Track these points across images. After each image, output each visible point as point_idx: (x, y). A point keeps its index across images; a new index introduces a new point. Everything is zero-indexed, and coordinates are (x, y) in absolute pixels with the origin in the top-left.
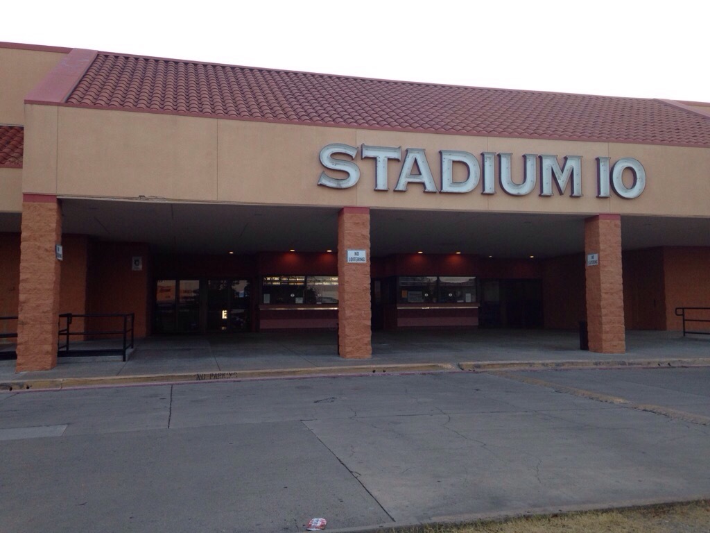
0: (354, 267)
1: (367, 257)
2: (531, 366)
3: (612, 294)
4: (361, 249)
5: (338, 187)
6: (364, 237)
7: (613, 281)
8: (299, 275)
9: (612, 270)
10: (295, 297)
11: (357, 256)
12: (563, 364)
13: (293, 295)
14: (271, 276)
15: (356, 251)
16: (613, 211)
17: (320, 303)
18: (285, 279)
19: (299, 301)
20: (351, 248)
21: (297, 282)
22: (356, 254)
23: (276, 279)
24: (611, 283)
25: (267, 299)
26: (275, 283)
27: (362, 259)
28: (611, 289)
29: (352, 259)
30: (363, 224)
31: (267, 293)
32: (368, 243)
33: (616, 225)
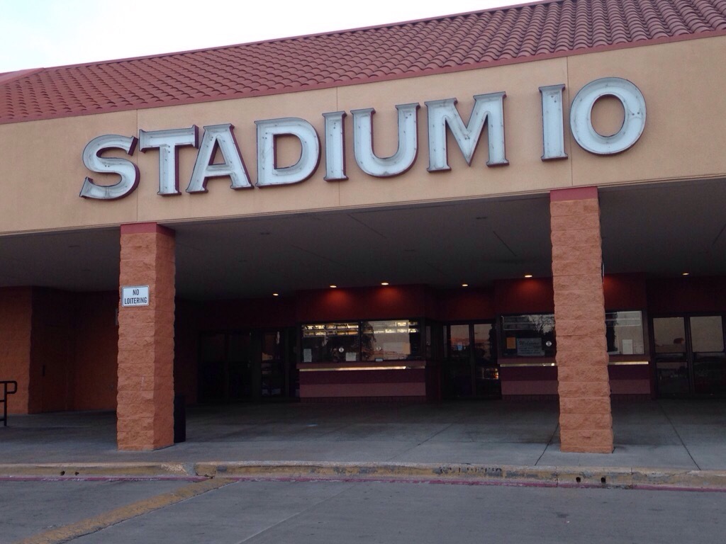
0: (131, 313)
1: (150, 296)
2: (313, 471)
3: (580, 337)
4: (143, 285)
5: (107, 197)
6: (147, 266)
7: (580, 313)
8: (351, 322)
9: (577, 292)
10: (344, 353)
11: (136, 296)
12: (374, 470)
13: (341, 350)
14: (314, 323)
15: (134, 289)
16: (578, 183)
17: (381, 360)
18: (331, 327)
19: (351, 357)
20: (128, 284)
21: (348, 330)
22: (134, 292)
23: (320, 327)
24: (578, 317)
25: (308, 356)
26: (318, 334)
27: (143, 300)
28: (579, 328)
29: (129, 300)
30: (147, 247)
31: (308, 348)
32: (153, 274)
33: (586, 208)
